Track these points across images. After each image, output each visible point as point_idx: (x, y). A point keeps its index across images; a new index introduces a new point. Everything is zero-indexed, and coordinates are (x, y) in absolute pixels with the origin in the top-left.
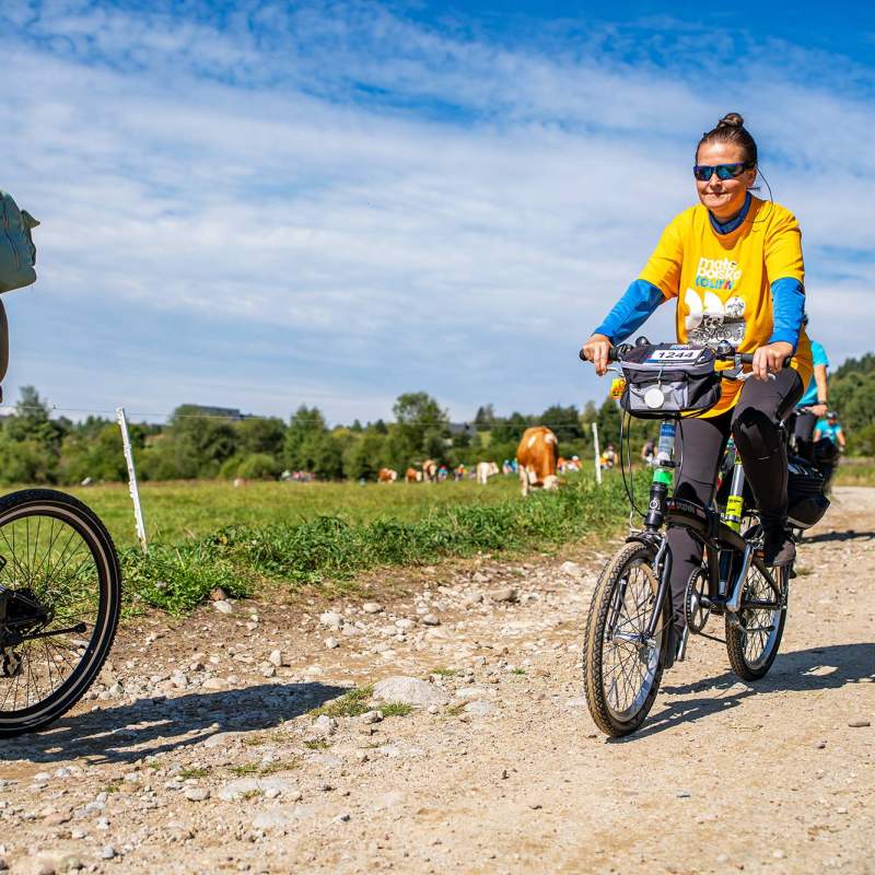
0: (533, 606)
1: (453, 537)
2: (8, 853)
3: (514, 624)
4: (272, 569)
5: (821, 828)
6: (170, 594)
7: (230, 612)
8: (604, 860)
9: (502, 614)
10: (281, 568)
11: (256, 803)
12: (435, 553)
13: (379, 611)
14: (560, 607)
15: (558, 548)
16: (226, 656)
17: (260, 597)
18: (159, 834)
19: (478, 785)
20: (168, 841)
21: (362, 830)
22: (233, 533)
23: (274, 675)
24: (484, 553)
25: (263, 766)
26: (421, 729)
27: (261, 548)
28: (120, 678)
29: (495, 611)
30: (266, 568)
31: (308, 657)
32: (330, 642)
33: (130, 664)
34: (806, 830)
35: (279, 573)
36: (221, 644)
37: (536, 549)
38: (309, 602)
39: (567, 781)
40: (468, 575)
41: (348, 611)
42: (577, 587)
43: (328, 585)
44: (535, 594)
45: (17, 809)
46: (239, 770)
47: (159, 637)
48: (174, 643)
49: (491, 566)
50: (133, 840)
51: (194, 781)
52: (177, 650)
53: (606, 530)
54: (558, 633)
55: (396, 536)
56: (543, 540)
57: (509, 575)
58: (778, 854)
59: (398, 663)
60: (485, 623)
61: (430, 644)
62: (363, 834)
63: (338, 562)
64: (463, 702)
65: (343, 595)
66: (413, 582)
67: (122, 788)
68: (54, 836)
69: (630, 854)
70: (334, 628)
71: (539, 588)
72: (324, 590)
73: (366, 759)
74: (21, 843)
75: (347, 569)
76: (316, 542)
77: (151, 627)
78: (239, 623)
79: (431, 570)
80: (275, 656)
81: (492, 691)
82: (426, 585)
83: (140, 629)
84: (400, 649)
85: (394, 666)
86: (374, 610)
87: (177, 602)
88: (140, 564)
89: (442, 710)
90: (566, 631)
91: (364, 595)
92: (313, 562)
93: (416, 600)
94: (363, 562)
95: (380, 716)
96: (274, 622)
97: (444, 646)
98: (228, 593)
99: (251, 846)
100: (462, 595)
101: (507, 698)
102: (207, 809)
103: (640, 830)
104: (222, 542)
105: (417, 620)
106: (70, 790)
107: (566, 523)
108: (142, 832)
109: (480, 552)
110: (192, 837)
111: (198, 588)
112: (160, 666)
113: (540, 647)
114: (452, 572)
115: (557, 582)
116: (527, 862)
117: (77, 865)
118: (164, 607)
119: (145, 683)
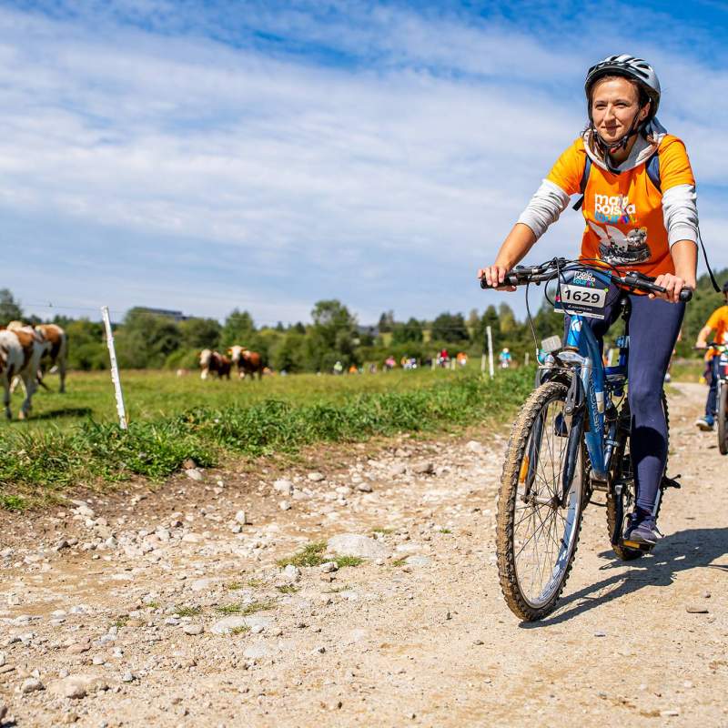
0: (447, 478)
1: (378, 419)
2: (42, 676)
3: (433, 493)
4: (232, 443)
5: (720, 663)
6: (150, 462)
7: (200, 479)
8: (543, 687)
9: (423, 484)
10: (239, 443)
11: (244, 637)
12: (364, 432)
13: (321, 480)
14: (469, 478)
15: (463, 430)
16: (199, 515)
17: (223, 467)
18: (166, 662)
19: (427, 625)
20: (175, 668)
21: (336, 660)
22: (199, 412)
23: (241, 531)
24: (404, 433)
25: (245, 607)
26: (371, 577)
27: (222, 426)
28: (113, 532)
29: (416, 481)
30: (227, 442)
31: (267, 517)
32: (283, 505)
33: (121, 521)
34: (707, 665)
35: (238, 446)
36: (194, 505)
37: (445, 430)
38: (265, 471)
39: (500, 622)
40: (392, 451)
41: (296, 479)
42: (481, 462)
43: (278, 457)
44: (447, 468)
45: (43, 639)
46: (225, 610)
47: (142, 499)
48: (155, 504)
49: (410, 444)
50: (146, 666)
51: (189, 619)
52: (158, 510)
53: (501, 416)
54: (470, 500)
55: (332, 417)
56: (450, 422)
57: (425, 451)
58: (688, 684)
59: (342, 522)
60: (410, 490)
61: (366, 508)
62: (338, 664)
63: (285, 438)
64: (403, 556)
65: (291, 466)
66: (347, 456)
67: (129, 623)
68: (78, 662)
69: (565, 683)
70: (286, 493)
71: (450, 462)
72: (276, 462)
73: (330, 602)
74: (51, 668)
75: (293, 445)
76: (267, 422)
77: (136, 491)
78: (208, 488)
79: (361, 446)
80: (240, 516)
81: (427, 547)
82: (359, 459)
83: (126, 492)
84: (342, 512)
85: (339, 525)
86: (318, 479)
87: (156, 470)
88: (123, 438)
89: (387, 562)
90: (478, 499)
91: (309, 466)
92: (265, 438)
93: (351, 471)
94: (306, 439)
95: (336, 566)
96: (235, 487)
97: (378, 509)
98: (197, 463)
99: (245, 672)
100: (389, 468)
101: (440, 553)
102: (203, 641)
103: (569, 663)
104: (189, 421)
105: (353, 488)
106: (85, 624)
107: (469, 409)
108: (151, 660)
109: (400, 432)
110: (195, 665)
111: (172, 458)
112: (146, 522)
113: (459, 511)
114: (379, 448)
115: (465, 458)
116: (480, 689)
117: (104, 687)
118: (146, 474)
119: (134, 537)
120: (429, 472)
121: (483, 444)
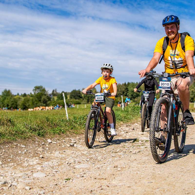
120: (134, 129)
121: (137, 123)
